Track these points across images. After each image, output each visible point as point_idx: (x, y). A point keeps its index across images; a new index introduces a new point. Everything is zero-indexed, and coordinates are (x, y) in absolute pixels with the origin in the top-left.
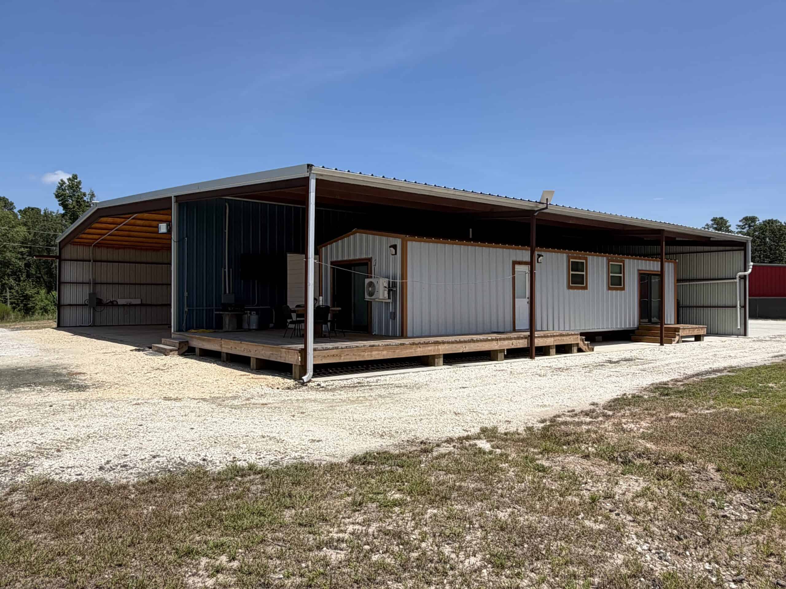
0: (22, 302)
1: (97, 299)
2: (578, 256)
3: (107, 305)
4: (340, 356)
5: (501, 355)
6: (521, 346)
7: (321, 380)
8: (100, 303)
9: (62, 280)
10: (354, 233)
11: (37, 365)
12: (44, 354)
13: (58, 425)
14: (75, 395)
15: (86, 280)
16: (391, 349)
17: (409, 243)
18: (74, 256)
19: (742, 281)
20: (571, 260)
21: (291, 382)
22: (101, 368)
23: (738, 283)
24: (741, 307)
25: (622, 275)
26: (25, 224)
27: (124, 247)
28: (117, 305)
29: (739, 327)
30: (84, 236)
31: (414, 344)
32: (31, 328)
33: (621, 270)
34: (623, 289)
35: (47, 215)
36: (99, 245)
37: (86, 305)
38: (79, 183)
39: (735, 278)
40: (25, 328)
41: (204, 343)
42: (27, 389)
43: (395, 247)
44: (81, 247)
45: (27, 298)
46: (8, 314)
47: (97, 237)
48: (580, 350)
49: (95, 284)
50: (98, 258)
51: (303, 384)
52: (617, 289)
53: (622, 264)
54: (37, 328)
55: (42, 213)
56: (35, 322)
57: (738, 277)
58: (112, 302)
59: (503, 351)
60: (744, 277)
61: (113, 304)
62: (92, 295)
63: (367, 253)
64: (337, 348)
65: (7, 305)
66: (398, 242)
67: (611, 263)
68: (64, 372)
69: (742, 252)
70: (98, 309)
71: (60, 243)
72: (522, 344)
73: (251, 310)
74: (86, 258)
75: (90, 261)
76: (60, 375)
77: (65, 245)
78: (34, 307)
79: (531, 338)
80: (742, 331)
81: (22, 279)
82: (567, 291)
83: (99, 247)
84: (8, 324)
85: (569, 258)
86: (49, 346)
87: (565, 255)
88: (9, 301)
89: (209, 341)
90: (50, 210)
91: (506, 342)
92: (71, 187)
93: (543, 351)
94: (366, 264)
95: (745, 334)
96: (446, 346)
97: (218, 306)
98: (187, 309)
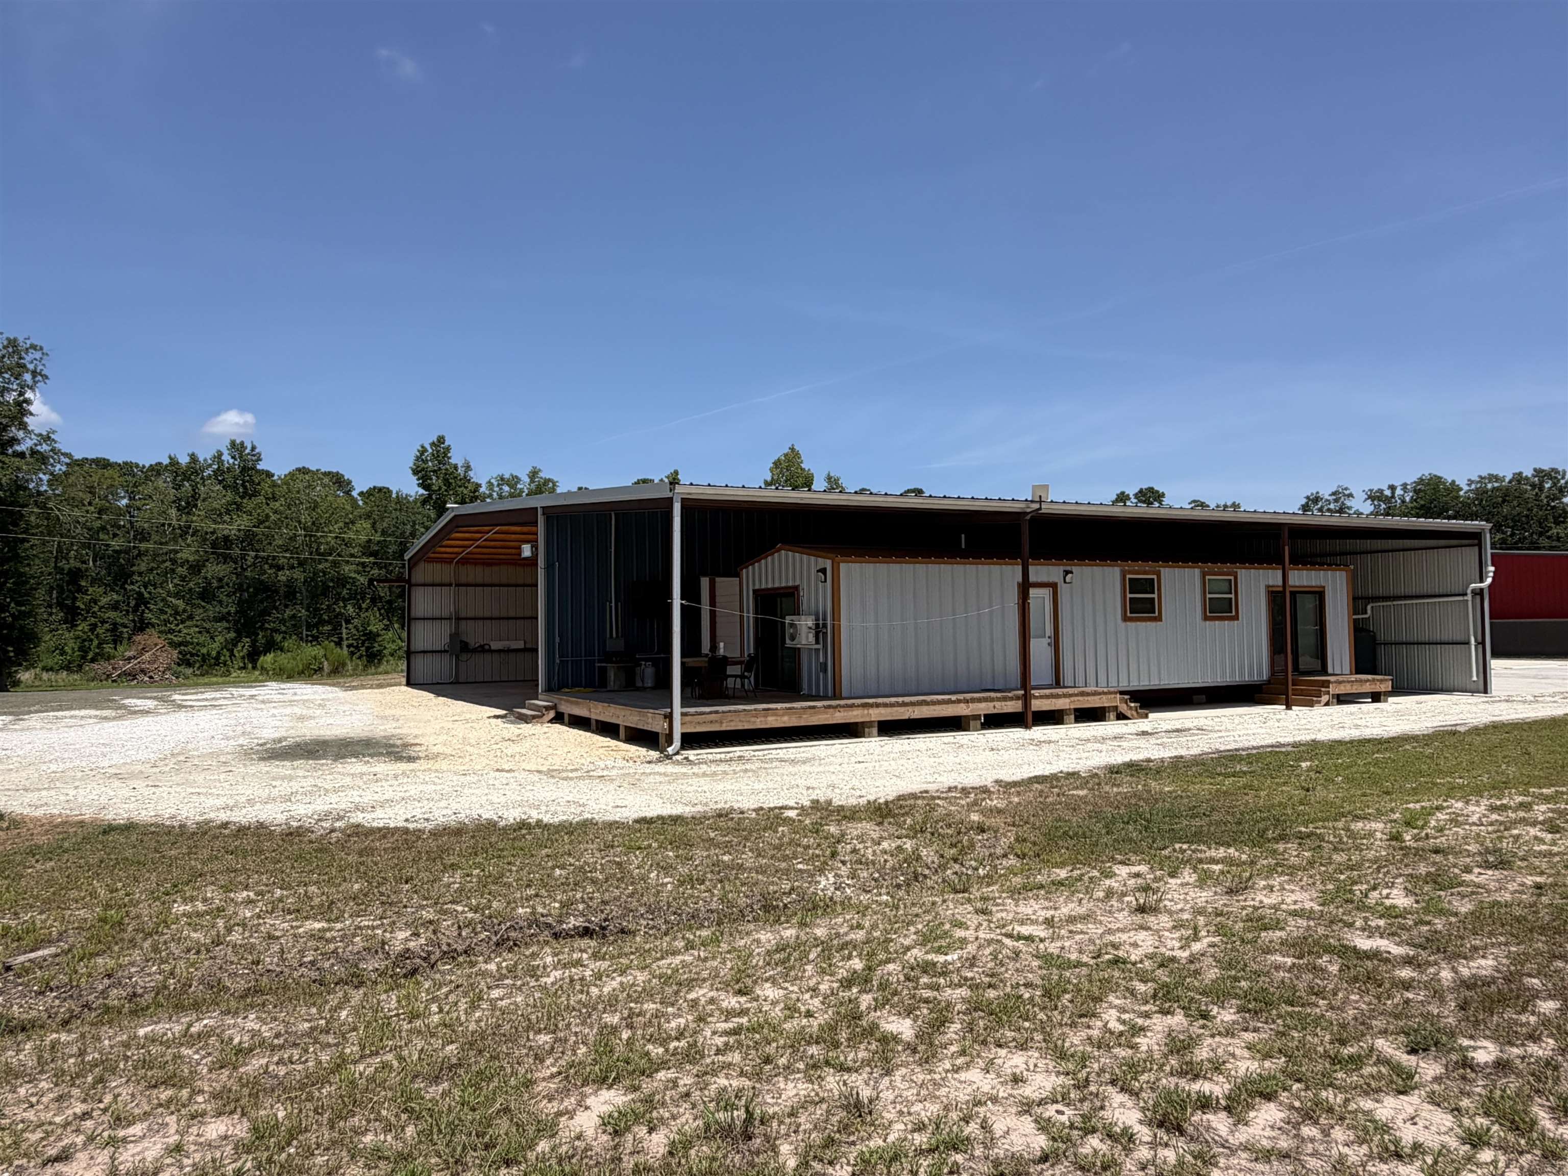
0: (363, 644)
1: (462, 641)
2: (1140, 570)
3: (475, 651)
4: (721, 723)
5: (973, 723)
6: (1010, 710)
7: (692, 754)
8: (465, 647)
9: (413, 615)
10: (779, 551)
11: (370, 735)
12: (380, 722)
13: (378, 790)
14: (403, 766)
15: (445, 614)
16: (795, 713)
17: (843, 566)
18: (429, 580)
19: (1478, 598)
20: (1128, 576)
21: (654, 754)
22: (442, 738)
23: (1470, 604)
24: (1478, 643)
25: (1232, 596)
26: (368, 516)
27: (500, 563)
28: (491, 651)
29: (1475, 678)
30: (443, 549)
31: (829, 707)
32: (371, 687)
33: (1232, 587)
34: (1236, 618)
35: (401, 501)
36: (464, 561)
37: (445, 651)
38: (448, 449)
39: (1466, 594)
40: (363, 687)
41: (573, 707)
42: (354, 760)
43: (824, 571)
44: (439, 566)
45: (371, 637)
46: (344, 665)
47: (460, 550)
48: (1121, 717)
49: (458, 619)
50: (463, 580)
51: (669, 757)
52: (1222, 619)
53: (1232, 578)
54: (380, 686)
55: (394, 496)
56: (380, 677)
57: (1469, 591)
58: (482, 646)
59: (978, 717)
60: (1479, 593)
61: (483, 649)
62: (454, 637)
63: (794, 579)
64: (717, 712)
65: (341, 648)
66: (828, 564)
67: (1207, 577)
68: (399, 742)
69: (1476, 549)
70: (464, 657)
71: (409, 560)
72: (1012, 707)
73: (646, 660)
74: (446, 580)
75: (450, 585)
76: (393, 746)
77: (416, 564)
78: (380, 652)
79: (1026, 699)
80: (1481, 687)
81: (364, 606)
82: (1122, 625)
83: (463, 564)
84: (341, 680)
85: (1123, 574)
86: (388, 712)
87: (1116, 569)
88: (345, 643)
89: (577, 704)
90: (405, 492)
91: (983, 705)
92: (435, 456)
93: (1053, 718)
94: (792, 595)
95: (1485, 691)
96: (882, 710)
97: (602, 653)
98: (561, 660)
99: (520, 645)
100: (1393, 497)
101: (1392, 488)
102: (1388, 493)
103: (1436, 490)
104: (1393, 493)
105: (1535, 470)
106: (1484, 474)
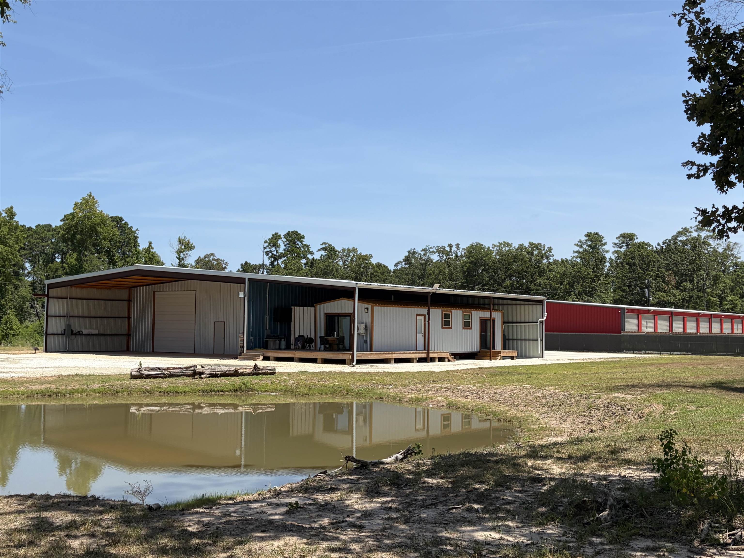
1: (70, 329)
2: (447, 311)
3: (75, 334)
5: (415, 361)
6: (423, 357)
8: (72, 333)
9: (50, 313)
10: (341, 300)
15: (65, 314)
17: (374, 307)
18: (57, 295)
19: (541, 324)
20: (444, 313)
23: (539, 326)
24: (541, 340)
25: (470, 320)
28: (82, 334)
29: (539, 353)
33: (470, 317)
34: (471, 328)
43: (367, 309)
48: (449, 361)
49: (70, 317)
50: (74, 296)
52: (467, 329)
53: (470, 314)
57: (538, 321)
58: (79, 332)
59: (416, 358)
60: (542, 322)
61: (79, 334)
62: (69, 326)
66: (369, 306)
67: (464, 314)
69: (541, 306)
70: (70, 337)
72: (424, 356)
74: (65, 296)
75: (67, 298)
79: (428, 353)
80: (541, 356)
82: (441, 330)
85: (442, 312)
87: (440, 310)
89: (283, 353)
91: (417, 355)
93: (432, 360)
94: (350, 316)
96: (396, 355)
97: (263, 335)
98: (251, 338)
99: (97, 333)
100: (451, 252)
101: (450, 246)
102: (448, 249)
103: (479, 253)
104: (451, 249)
105: (530, 243)
106: (501, 241)
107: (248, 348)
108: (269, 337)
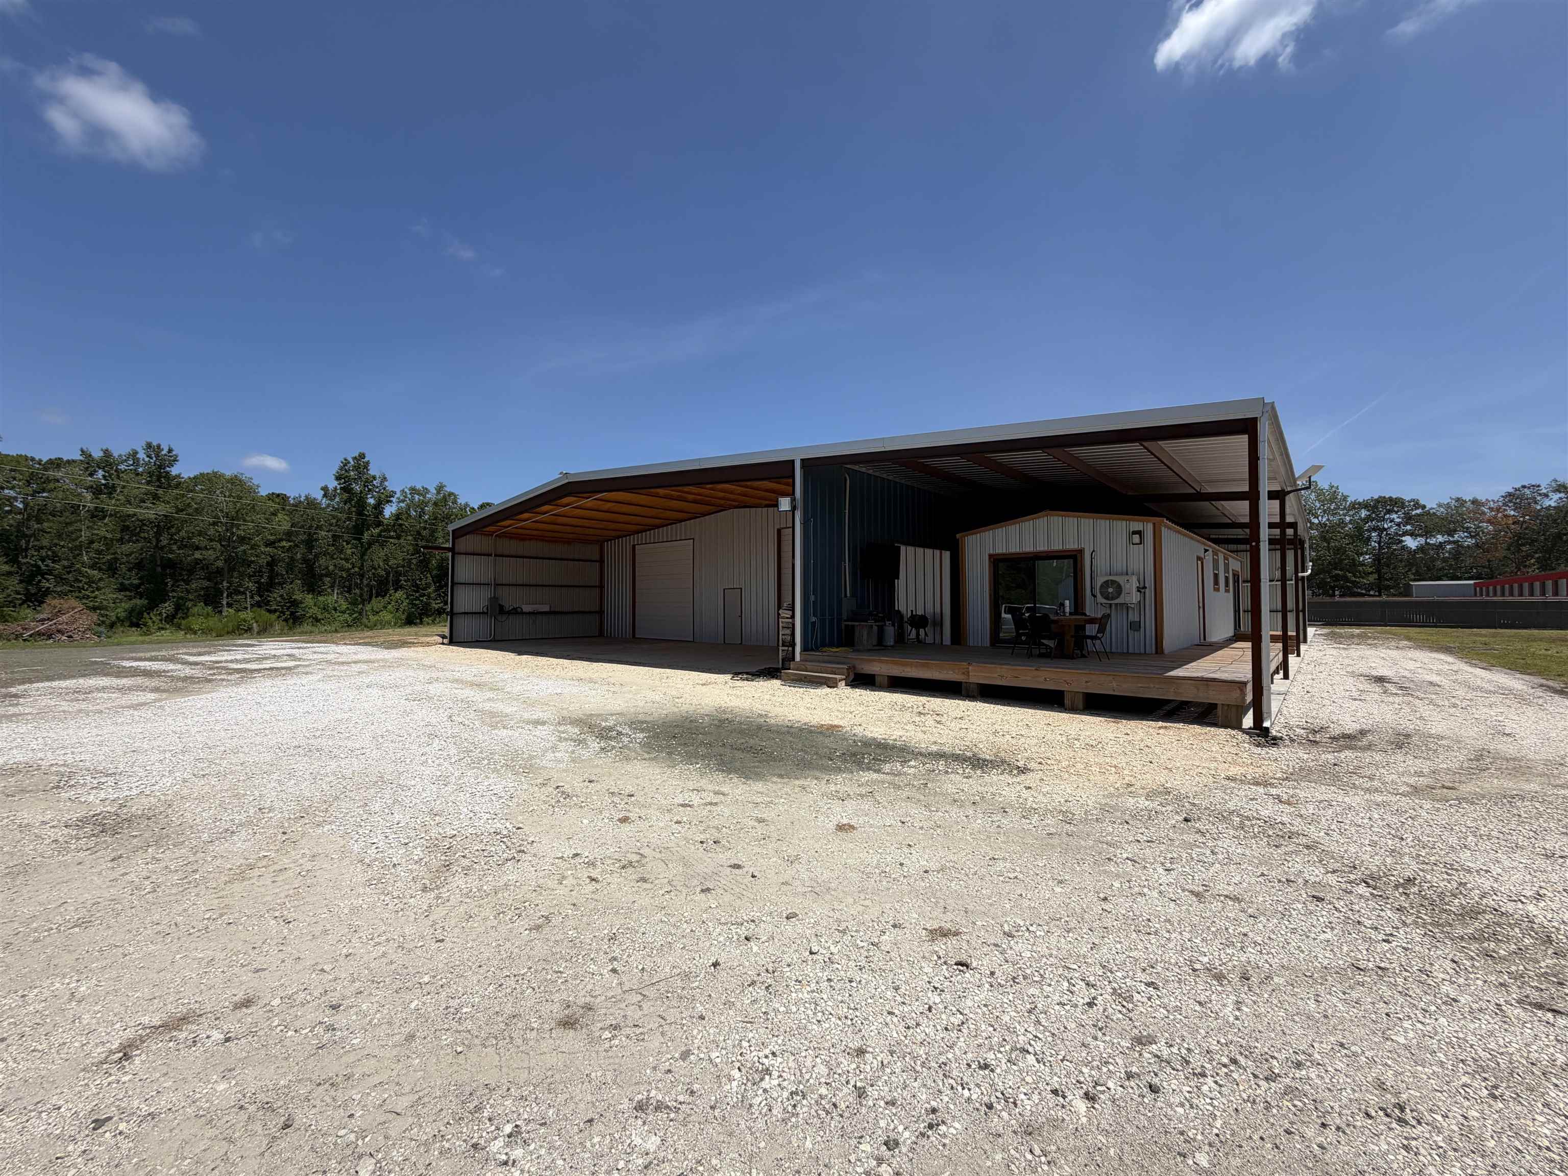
1: (498, 605)
3: (510, 613)
8: (502, 610)
9: (456, 580)
15: (486, 580)
17: (1163, 529)
18: (470, 550)
25: (1228, 575)
27: (531, 538)
28: (523, 613)
33: (1228, 569)
37: (483, 613)
43: (1138, 533)
44: (479, 536)
49: (497, 585)
50: (500, 551)
53: (1228, 562)
58: (515, 609)
61: (516, 612)
62: (494, 600)
63: (1074, 543)
66: (1146, 527)
70: (501, 618)
71: (454, 531)
74: (486, 551)
75: (491, 555)
82: (1214, 593)
89: (923, 666)
97: (840, 614)
98: (813, 619)
99: (546, 608)
107: (805, 649)
108: (854, 616)
